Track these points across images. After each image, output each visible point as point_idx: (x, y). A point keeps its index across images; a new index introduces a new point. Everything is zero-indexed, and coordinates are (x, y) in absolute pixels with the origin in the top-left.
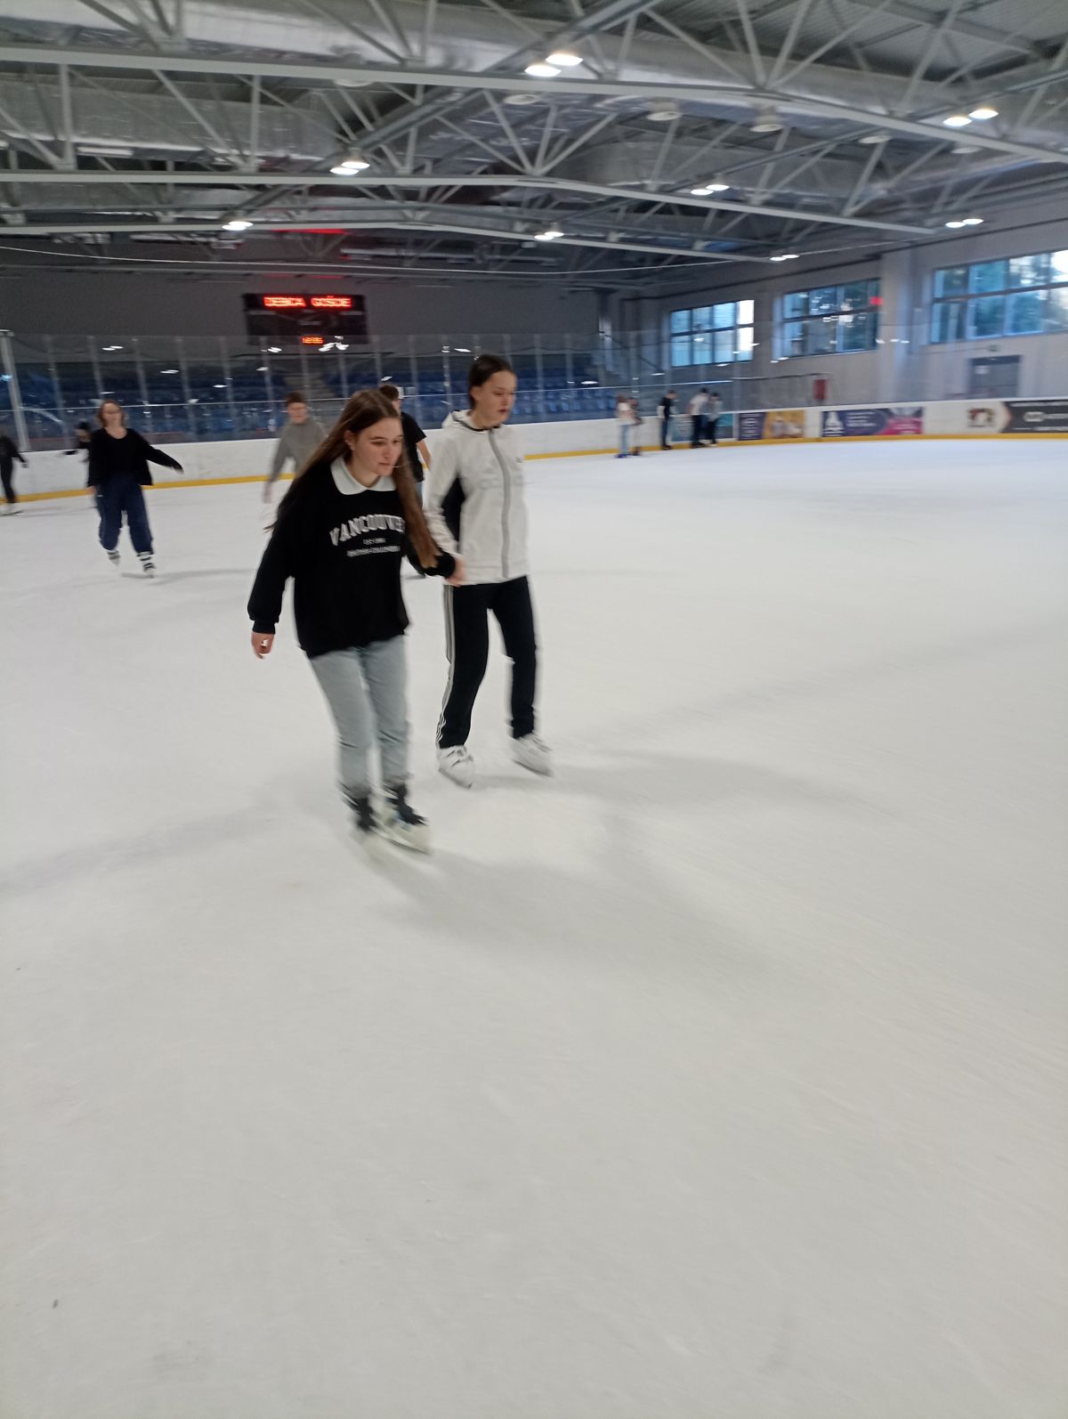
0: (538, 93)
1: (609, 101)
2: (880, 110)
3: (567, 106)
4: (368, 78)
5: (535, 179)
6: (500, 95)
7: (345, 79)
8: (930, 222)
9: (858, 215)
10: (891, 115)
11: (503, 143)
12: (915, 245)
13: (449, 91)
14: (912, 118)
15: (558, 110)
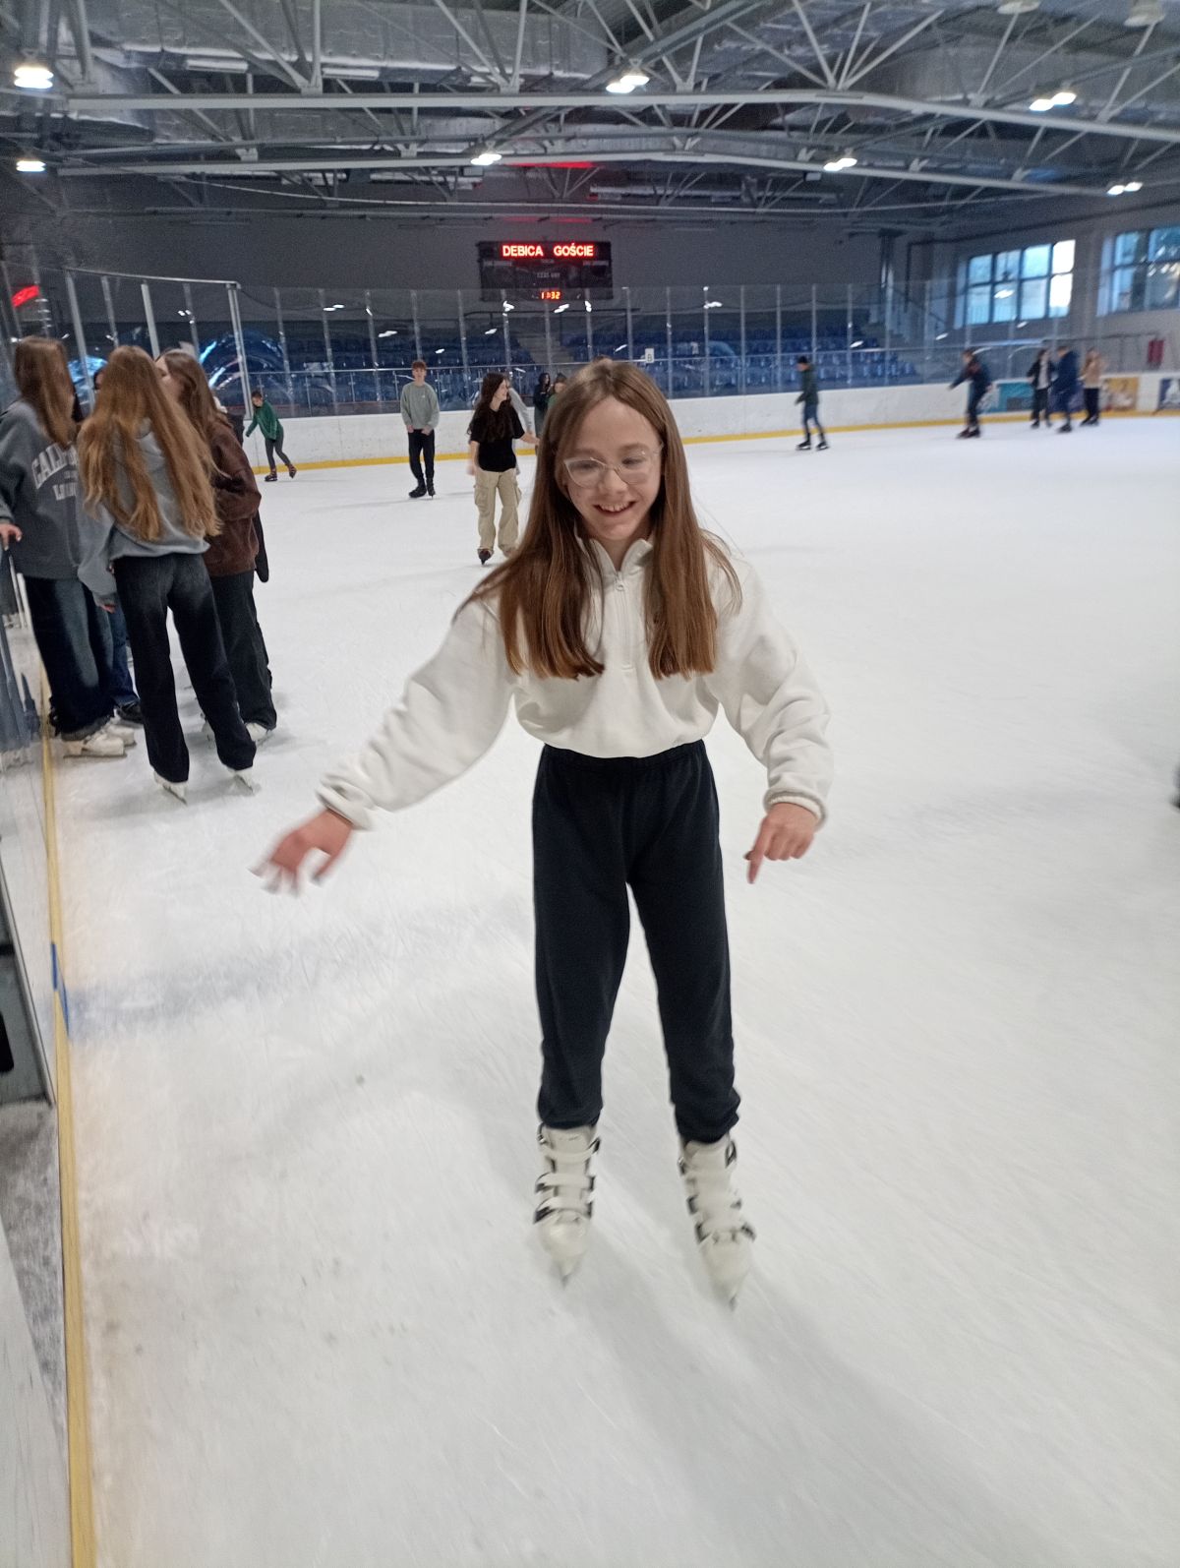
3: (885, 3)
5: (839, 93)
15: (871, 10)
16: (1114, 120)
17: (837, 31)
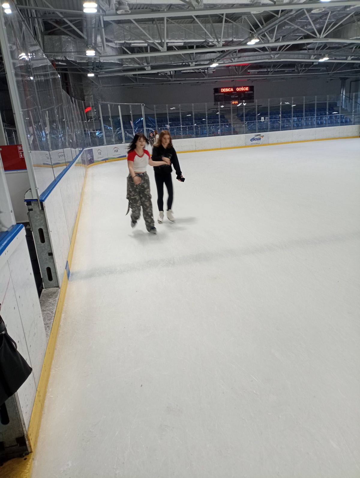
0: (324, 8)
1: (352, 8)
3: (335, 11)
4: (262, 10)
5: (321, 39)
6: (309, 10)
7: (254, 11)
11: (309, 27)
13: (291, 10)
15: (331, 14)
17: (321, 20)
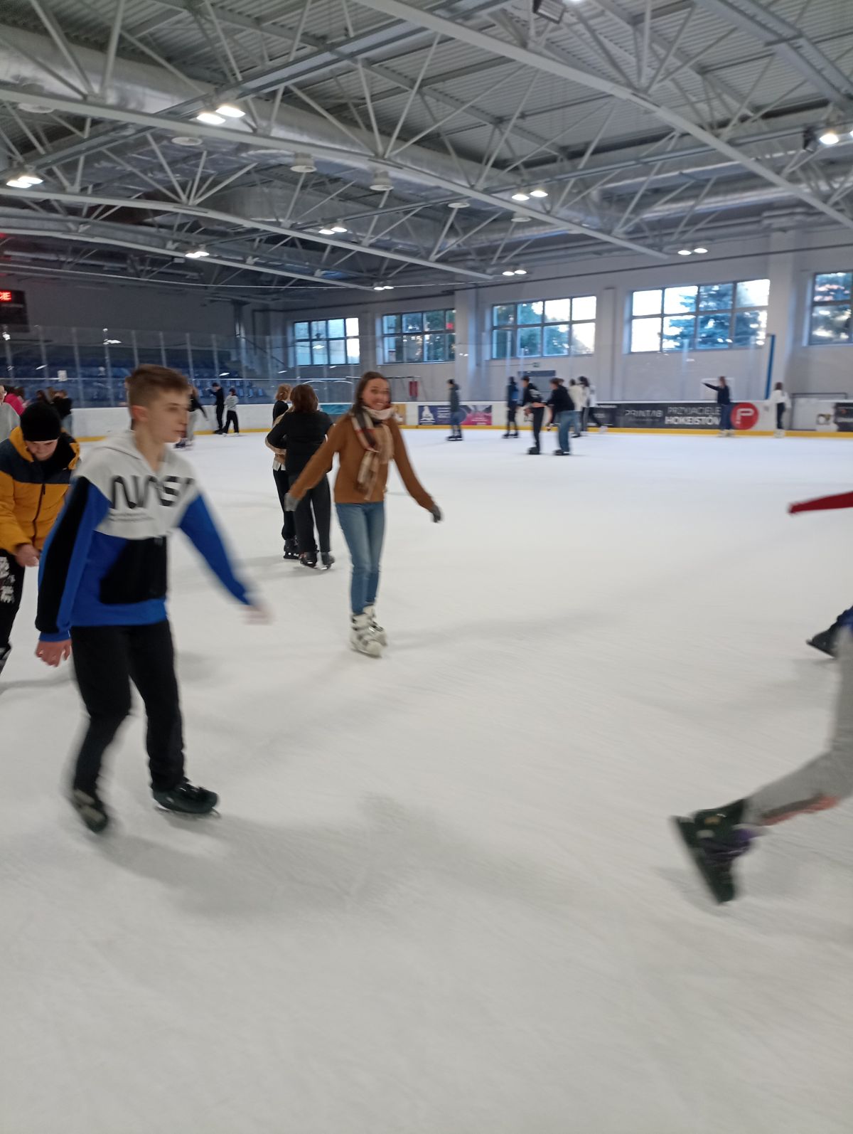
0: (200, 137)
2: (465, 183)
5: (190, 207)
8: (489, 271)
9: (438, 261)
10: (472, 187)
11: (160, 176)
12: (477, 287)
13: (124, 126)
14: (487, 191)
16: (372, 246)
